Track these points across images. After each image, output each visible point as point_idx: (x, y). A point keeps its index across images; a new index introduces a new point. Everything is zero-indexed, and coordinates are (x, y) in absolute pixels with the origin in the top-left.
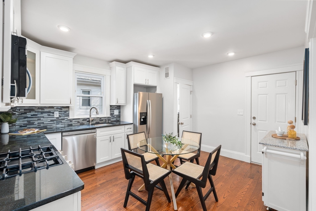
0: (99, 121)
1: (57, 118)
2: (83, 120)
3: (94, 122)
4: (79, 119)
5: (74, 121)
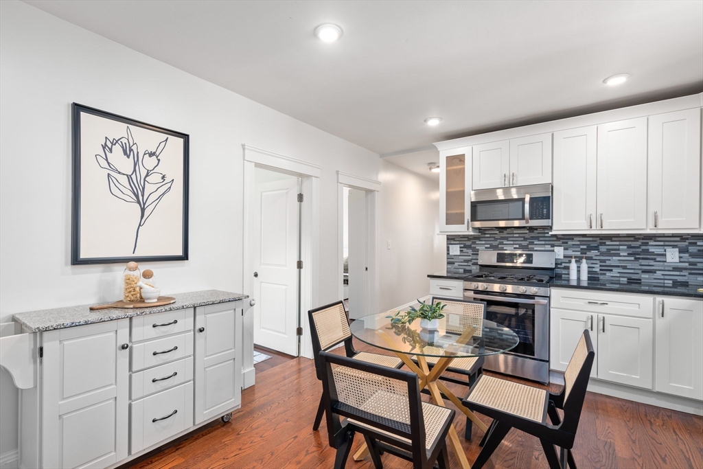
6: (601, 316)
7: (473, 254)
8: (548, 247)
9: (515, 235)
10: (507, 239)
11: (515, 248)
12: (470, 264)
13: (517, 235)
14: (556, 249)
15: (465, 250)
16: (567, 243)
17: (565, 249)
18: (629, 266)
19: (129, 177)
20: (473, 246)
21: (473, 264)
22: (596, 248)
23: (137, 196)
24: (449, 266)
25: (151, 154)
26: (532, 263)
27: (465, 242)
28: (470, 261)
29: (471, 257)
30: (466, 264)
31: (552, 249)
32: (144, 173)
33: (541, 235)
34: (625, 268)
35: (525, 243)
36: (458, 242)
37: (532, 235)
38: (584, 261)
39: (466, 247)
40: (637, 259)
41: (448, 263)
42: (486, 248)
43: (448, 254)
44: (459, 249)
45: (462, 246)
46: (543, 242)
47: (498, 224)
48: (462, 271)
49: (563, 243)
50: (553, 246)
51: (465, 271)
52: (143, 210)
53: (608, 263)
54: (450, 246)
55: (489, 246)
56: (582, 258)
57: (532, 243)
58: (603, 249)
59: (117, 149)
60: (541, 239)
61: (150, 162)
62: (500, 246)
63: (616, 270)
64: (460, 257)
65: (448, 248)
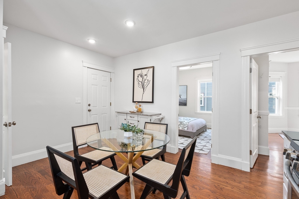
19: (141, 82)
23: (143, 86)
25: (146, 75)
32: (144, 80)
52: (144, 90)
59: (140, 76)
61: (145, 77)
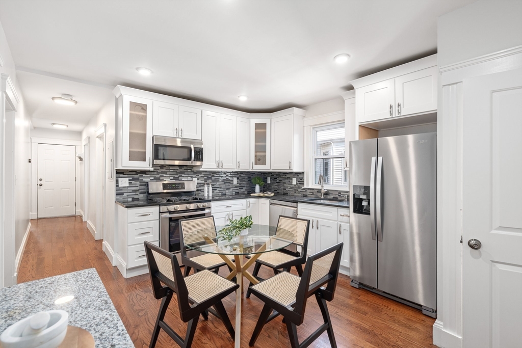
0: (337, 196)
1: (295, 185)
2: (318, 192)
3: (331, 197)
4: (313, 189)
5: (309, 191)
6: (231, 213)
7: (140, 185)
8: (190, 178)
9: (171, 171)
10: (165, 173)
11: (171, 179)
12: (138, 193)
13: (172, 171)
14: (194, 179)
15: (133, 182)
16: (198, 175)
17: (198, 179)
18: (222, 186)
20: (140, 178)
21: (140, 193)
22: (211, 178)
24: (118, 197)
26: (184, 189)
27: (133, 176)
28: (138, 191)
29: (138, 188)
30: (134, 193)
31: (191, 179)
33: (185, 171)
34: (221, 187)
35: (176, 176)
36: (127, 176)
37: (181, 170)
38: (206, 185)
39: (134, 179)
40: (225, 183)
41: (117, 194)
42: (151, 180)
43: (117, 186)
44: (128, 181)
45: (131, 178)
46: (187, 175)
47: (174, 163)
48: (130, 200)
49: (197, 175)
50: (192, 177)
51: (134, 200)
53: (215, 186)
54: (119, 179)
55: (153, 178)
56: (204, 184)
57: (181, 176)
58: (213, 178)
60: (186, 173)
62: (161, 178)
63: (218, 189)
64: (129, 188)
65: (117, 182)
